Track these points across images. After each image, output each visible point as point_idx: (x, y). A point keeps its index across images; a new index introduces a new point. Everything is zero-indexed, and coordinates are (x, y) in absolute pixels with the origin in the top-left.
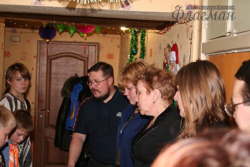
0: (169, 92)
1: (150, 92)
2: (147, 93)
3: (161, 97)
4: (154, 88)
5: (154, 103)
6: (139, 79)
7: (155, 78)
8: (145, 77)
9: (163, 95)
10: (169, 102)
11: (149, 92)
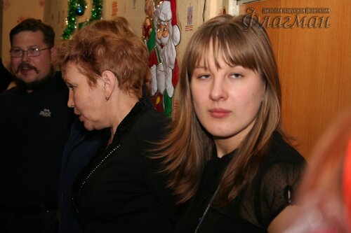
0: (133, 73)
1: (95, 82)
2: (90, 84)
3: (119, 85)
4: (101, 70)
5: (107, 99)
6: (68, 59)
7: (100, 51)
8: (79, 52)
9: (123, 81)
10: (136, 93)
11: (92, 81)
